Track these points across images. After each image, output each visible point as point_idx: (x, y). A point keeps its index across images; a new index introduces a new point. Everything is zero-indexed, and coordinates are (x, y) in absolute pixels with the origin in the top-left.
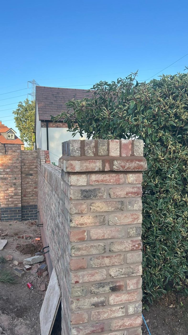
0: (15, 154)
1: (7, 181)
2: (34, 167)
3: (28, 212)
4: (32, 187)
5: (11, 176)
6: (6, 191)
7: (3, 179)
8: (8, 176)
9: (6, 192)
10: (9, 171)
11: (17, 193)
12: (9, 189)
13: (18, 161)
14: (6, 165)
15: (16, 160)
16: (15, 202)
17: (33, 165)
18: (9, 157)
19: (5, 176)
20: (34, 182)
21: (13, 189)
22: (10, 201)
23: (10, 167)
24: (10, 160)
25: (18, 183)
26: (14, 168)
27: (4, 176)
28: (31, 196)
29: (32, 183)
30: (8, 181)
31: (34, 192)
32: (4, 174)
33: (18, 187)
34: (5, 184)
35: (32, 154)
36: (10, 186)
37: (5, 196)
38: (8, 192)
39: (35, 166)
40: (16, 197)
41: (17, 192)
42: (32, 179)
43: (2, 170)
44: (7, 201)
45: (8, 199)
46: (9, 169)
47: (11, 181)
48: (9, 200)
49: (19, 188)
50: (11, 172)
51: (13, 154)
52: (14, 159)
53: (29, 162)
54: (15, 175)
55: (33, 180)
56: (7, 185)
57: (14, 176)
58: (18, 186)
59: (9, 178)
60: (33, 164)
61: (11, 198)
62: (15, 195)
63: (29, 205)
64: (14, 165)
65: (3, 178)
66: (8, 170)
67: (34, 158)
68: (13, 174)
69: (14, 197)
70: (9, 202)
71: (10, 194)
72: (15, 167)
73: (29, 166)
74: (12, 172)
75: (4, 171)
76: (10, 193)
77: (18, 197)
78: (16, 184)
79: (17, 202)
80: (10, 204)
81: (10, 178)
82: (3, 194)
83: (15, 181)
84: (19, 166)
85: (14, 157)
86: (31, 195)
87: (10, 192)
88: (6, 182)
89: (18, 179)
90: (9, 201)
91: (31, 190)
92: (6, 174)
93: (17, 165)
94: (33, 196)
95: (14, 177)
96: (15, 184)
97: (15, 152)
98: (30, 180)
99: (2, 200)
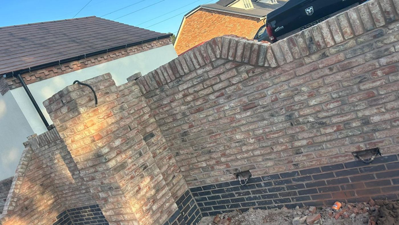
0: (111, 98)
1: (129, 169)
2: (148, 117)
3: (184, 213)
4: (165, 160)
5: (131, 152)
6: (139, 193)
7: (118, 169)
8: (124, 156)
9: (139, 196)
10: (122, 144)
11: (158, 183)
12: (142, 185)
13: (124, 112)
14: (107, 132)
15: (119, 111)
16: (165, 206)
17: (144, 114)
18: (104, 109)
19: (119, 159)
20: (163, 148)
21: (147, 180)
22: (156, 210)
23: (118, 134)
24: (108, 117)
25: (149, 160)
26: (126, 132)
27: (116, 161)
28: (173, 178)
29: (161, 151)
30: (131, 168)
31: (173, 168)
32: (114, 156)
33: (153, 171)
34: (128, 178)
35: (131, 92)
36: (139, 177)
37: (143, 206)
38: (142, 193)
39: (148, 115)
40: (161, 194)
41: (156, 182)
42: (156, 145)
43: (106, 147)
44: (152, 216)
45: (151, 208)
46: (117, 138)
47: (135, 165)
48: (152, 210)
49: (156, 173)
50: (125, 144)
51: (107, 99)
52: (116, 112)
53: (135, 110)
54: (136, 147)
55: (159, 144)
56: (132, 178)
57: (135, 150)
58: (153, 168)
59: (130, 161)
60: (143, 111)
61: (154, 202)
62: (157, 191)
63: (178, 199)
64: (122, 123)
65: (117, 167)
66: (118, 142)
67: (138, 97)
68: (130, 147)
69: (158, 198)
70: (155, 215)
71: (148, 195)
72: (127, 129)
73: (139, 119)
74: (127, 143)
75: (112, 149)
76: (147, 192)
77: (164, 192)
78: (147, 166)
79: (167, 204)
80: (160, 217)
81: (130, 158)
82: (136, 205)
83: (141, 161)
84: (131, 123)
85: (112, 105)
86: (172, 176)
87: (145, 190)
88: (126, 172)
89: (145, 151)
90: (154, 213)
91: (167, 167)
92: (118, 154)
93: (128, 121)
94: (174, 176)
95: (136, 152)
96: (145, 167)
97: (107, 93)
98: (155, 147)
99: (143, 220)
